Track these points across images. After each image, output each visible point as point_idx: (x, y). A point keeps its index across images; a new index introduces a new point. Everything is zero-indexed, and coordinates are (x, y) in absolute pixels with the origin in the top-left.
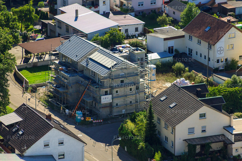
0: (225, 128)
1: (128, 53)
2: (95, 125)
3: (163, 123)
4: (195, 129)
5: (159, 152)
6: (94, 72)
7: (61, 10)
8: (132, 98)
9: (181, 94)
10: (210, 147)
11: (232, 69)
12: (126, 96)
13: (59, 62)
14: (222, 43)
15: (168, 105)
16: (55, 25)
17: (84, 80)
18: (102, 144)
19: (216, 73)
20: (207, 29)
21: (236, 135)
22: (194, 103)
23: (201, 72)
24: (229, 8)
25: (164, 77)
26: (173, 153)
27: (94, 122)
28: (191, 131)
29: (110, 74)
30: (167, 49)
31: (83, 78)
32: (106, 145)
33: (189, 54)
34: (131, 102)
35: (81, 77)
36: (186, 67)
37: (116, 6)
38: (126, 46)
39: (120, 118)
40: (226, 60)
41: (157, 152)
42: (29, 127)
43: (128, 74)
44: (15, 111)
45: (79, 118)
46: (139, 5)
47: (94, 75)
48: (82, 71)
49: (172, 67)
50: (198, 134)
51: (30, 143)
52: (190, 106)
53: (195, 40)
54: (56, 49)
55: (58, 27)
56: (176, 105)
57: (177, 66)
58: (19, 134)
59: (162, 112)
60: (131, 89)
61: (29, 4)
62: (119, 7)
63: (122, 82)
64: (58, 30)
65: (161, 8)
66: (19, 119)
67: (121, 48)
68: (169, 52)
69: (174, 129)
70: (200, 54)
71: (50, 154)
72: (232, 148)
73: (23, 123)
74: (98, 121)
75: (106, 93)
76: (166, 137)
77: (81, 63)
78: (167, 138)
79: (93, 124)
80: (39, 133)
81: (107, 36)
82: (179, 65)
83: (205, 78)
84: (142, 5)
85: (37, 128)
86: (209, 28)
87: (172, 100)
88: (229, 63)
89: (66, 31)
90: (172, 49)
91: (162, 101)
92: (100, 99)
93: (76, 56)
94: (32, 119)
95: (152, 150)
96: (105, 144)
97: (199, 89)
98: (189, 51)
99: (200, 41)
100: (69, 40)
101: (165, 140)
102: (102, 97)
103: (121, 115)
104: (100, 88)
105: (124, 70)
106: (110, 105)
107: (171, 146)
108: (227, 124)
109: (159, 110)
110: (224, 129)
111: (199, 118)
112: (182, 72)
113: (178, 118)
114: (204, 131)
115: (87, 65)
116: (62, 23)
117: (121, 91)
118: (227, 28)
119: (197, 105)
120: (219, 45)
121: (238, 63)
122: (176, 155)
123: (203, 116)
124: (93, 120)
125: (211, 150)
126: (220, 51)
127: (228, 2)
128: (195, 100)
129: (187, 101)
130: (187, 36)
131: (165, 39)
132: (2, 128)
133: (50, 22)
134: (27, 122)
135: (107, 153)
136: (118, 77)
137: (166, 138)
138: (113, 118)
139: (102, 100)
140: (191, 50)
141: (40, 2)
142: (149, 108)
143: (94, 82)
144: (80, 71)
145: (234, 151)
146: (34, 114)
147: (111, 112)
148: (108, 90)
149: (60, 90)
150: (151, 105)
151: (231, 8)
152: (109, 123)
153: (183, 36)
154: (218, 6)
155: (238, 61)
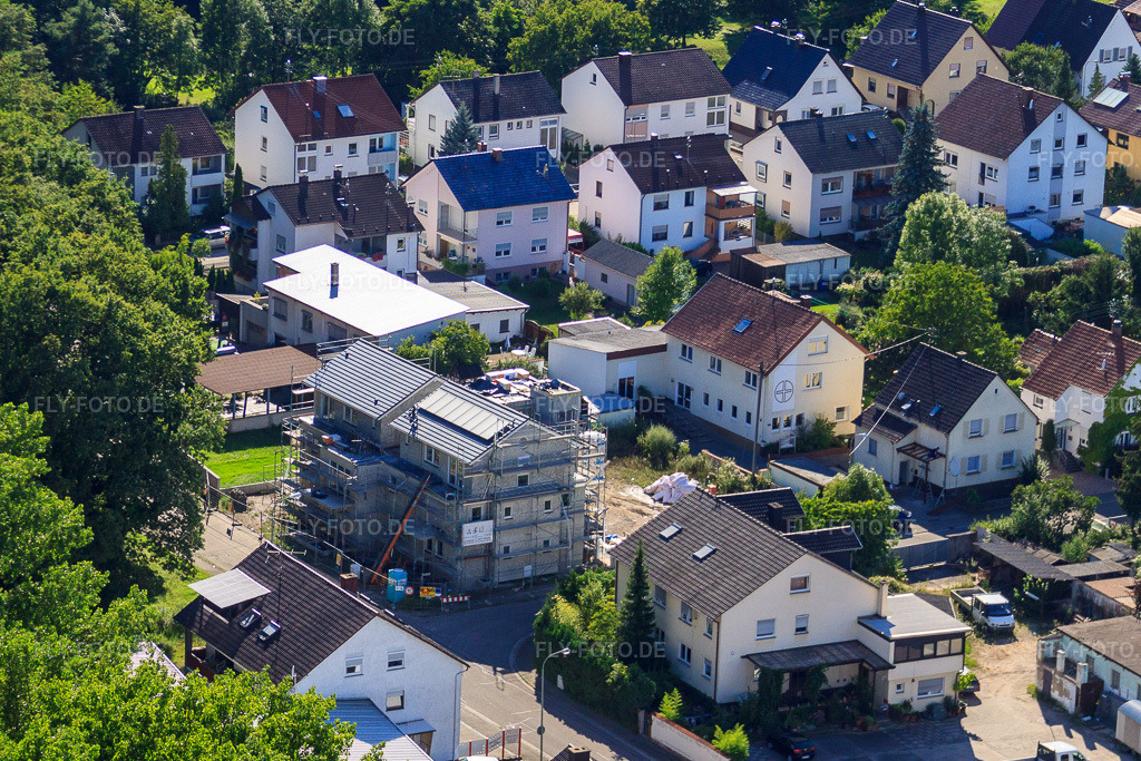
0: (862, 621)
1: (528, 394)
2: (447, 611)
3: (675, 606)
4: (777, 624)
5: (676, 691)
6: (437, 450)
7: (279, 264)
8: (549, 532)
9: (726, 520)
10: (823, 679)
11: (816, 447)
12: (535, 524)
13: (315, 419)
14: (788, 372)
15: (689, 552)
16: (264, 308)
17: (403, 475)
18: (481, 666)
19: (777, 459)
20: (740, 328)
21: (900, 643)
22: (772, 547)
23: (730, 456)
24: (766, 264)
25: (618, 470)
26: (710, 694)
27: (445, 600)
28: (766, 628)
29: (491, 458)
30: (615, 385)
31: (401, 470)
32: (495, 671)
33: (680, 401)
34: (546, 543)
35: (395, 465)
36: (679, 440)
37: (429, 254)
38: (516, 376)
39: (517, 590)
40: (800, 418)
41: (670, 692)
42: (293, 615)
43: (542, 457)
44: (240, 564)
45: (399, 588)
46: (498, 254)
47: (437, 460)
48: (395, 449)
49: (636, 441)
50: (785, 639)
51: (303, 660)
52: (760, 556)
53: (702, 358)
54: (305, 381)
55: (276, 315)
56: (714, 552)
57: (653, 437)
58: (265, 635)
59: (671, 573)
60: (548, 505)
61: (177, 245)
62: (438, 259)
63: (523, 481)
64: (275, 326)
65: (562, 262)
66: (254, 589)
67: (504, 381)
68: (622, 393)
69: (714, 622)
70: (717, 402)
71: (363, 696)
72: (886, 682)
73: (273, 601)
74: (456, 599)
75: (476, 516)
76: (683, 647)
77: (392, 423)
78: (689, 651)
79: (442, 609)
80: (331, 631)
81: (439, 342)
82: (659, 433)
83: (746, 474)
84: (507, 253)
85: (323, 616)
86: (746, 324)
87: (700, 537)
88: (809, 428)
89: (304, 328)
90: (630, 387)
91: (667, 540)
92: (460, 531)
93: (376, 403)
94: (303, 591)
95: (651, 687)
96: (491, 668)
97: (776, 505)
98: (680, 392)
99: (719, 361)
100: (343, 353)
101: (679, 657)
102: (466, 527)
103: (520, 580)
104: (460, 498)
105: (531, 445)
106: (488, 552)
107: (704, 673)
108: (869, 609)
109: (660, 567)
110: (859, 623)
111: (790, 591)
112: (671, 455)
113: (727, 591)
114: (801, 630)
115: (414, 429)
116: (290, 302)
117: (520, 508)
118: (805, 323)
119: (782, 553)
120: (778, 375)
121: (834, 430)
122: (718, 701)
123: (800, 585)
124: (443, 596)
125: (824, 687)
126: (784, 391)
127: (760, 248)
128: (776, 538)
129: (749, 539)
130: (675, 345)
131: (611, 356)
132: (206, 618)
133: (248, 299)
134: (287, 599)
135: (505, 693)
136: (512, 467)
137: (687, 652)
138: (497, 591)
139: (465, 534)
140: (689, 389)
141: (198, 241)
142: (636, 560)
143: (437, 482)
144: (385, 449)
145: (892, 689)
146: (306, 574)
147: (489, 572)
148: (481, 505)
149: (327, 504)
150: (641, 551)
151: (773, 267)
152: (487, 606)
153: (663, 348)
154: (732, 258)
155: (834, 425)
